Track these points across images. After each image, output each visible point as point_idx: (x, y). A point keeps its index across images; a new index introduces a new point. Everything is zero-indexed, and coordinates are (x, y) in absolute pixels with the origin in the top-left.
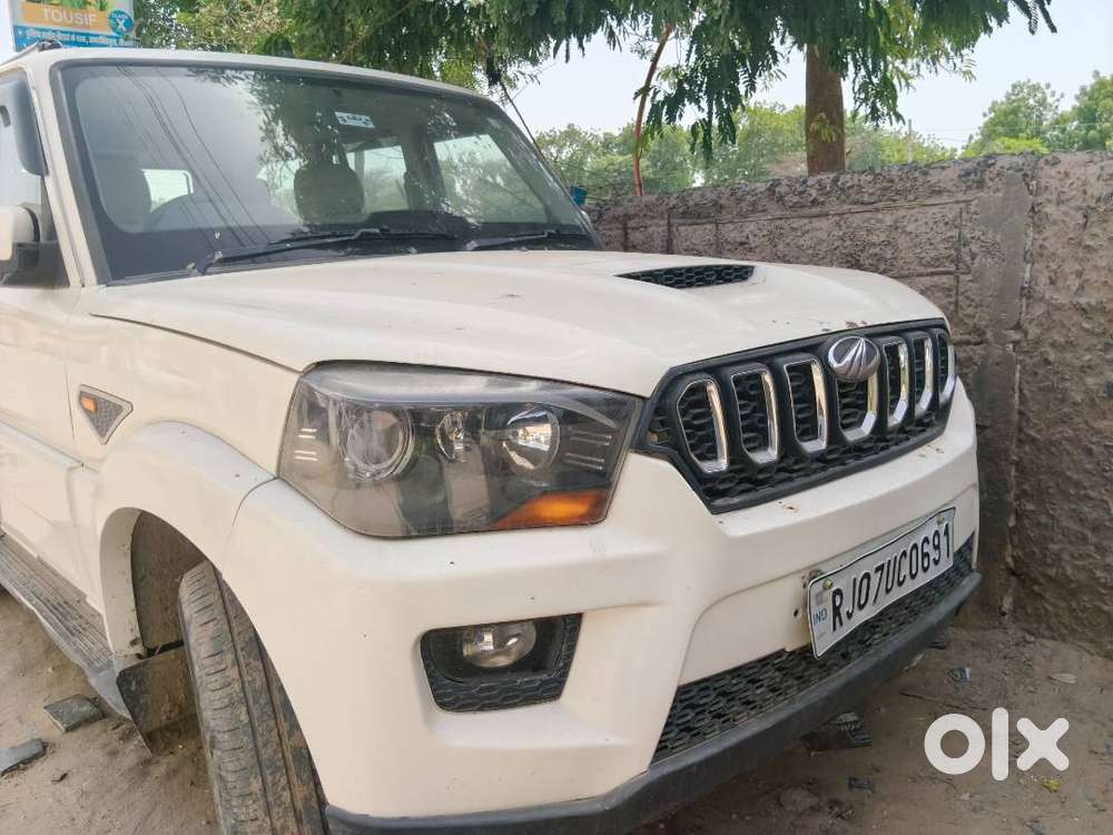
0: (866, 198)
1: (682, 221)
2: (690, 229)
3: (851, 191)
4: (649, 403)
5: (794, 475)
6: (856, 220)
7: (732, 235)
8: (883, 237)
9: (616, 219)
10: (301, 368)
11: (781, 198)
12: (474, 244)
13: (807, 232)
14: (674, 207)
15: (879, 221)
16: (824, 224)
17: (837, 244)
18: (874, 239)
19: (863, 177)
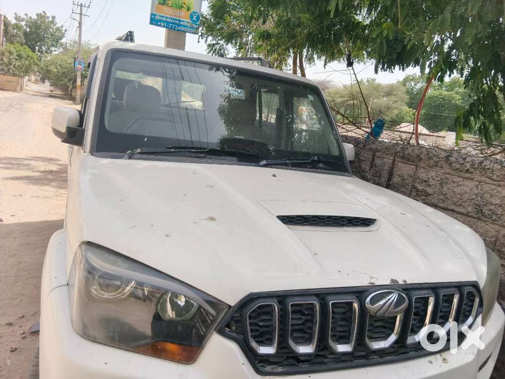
0: (495, 177)
1: (400, 160)
2: (403, 165)
3: (488, 171)
4: (232, 309)
6: (487, 187)
7: (422, 175)
8: (498, 202)
9: (371, 149)
11: (450, 164)
13: (460, 185)
14: (398, 152)
15: (499, 192)
16: (471, 184)
17: (473, 197)
18: (493, 201)
19: (496, 166)
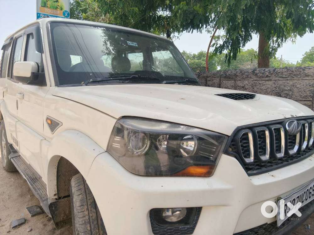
0: (284, 76)
1: (224, 79)
2: (227, 82)
3: (279, 74)
4: (230, 138)
5: (272, 164)
6: (281, 82)
7: (240, 84)
8: (289, 88)
9: (204, 77)
10: (117, 118)
11: (256, 74)
12: (165, 82)
13: (264, 85)
14: (222, 75)
15: (288, 83)
16: (270, 83)
17: (274, 89)
18: (286, 88)
19: (283, 70)
